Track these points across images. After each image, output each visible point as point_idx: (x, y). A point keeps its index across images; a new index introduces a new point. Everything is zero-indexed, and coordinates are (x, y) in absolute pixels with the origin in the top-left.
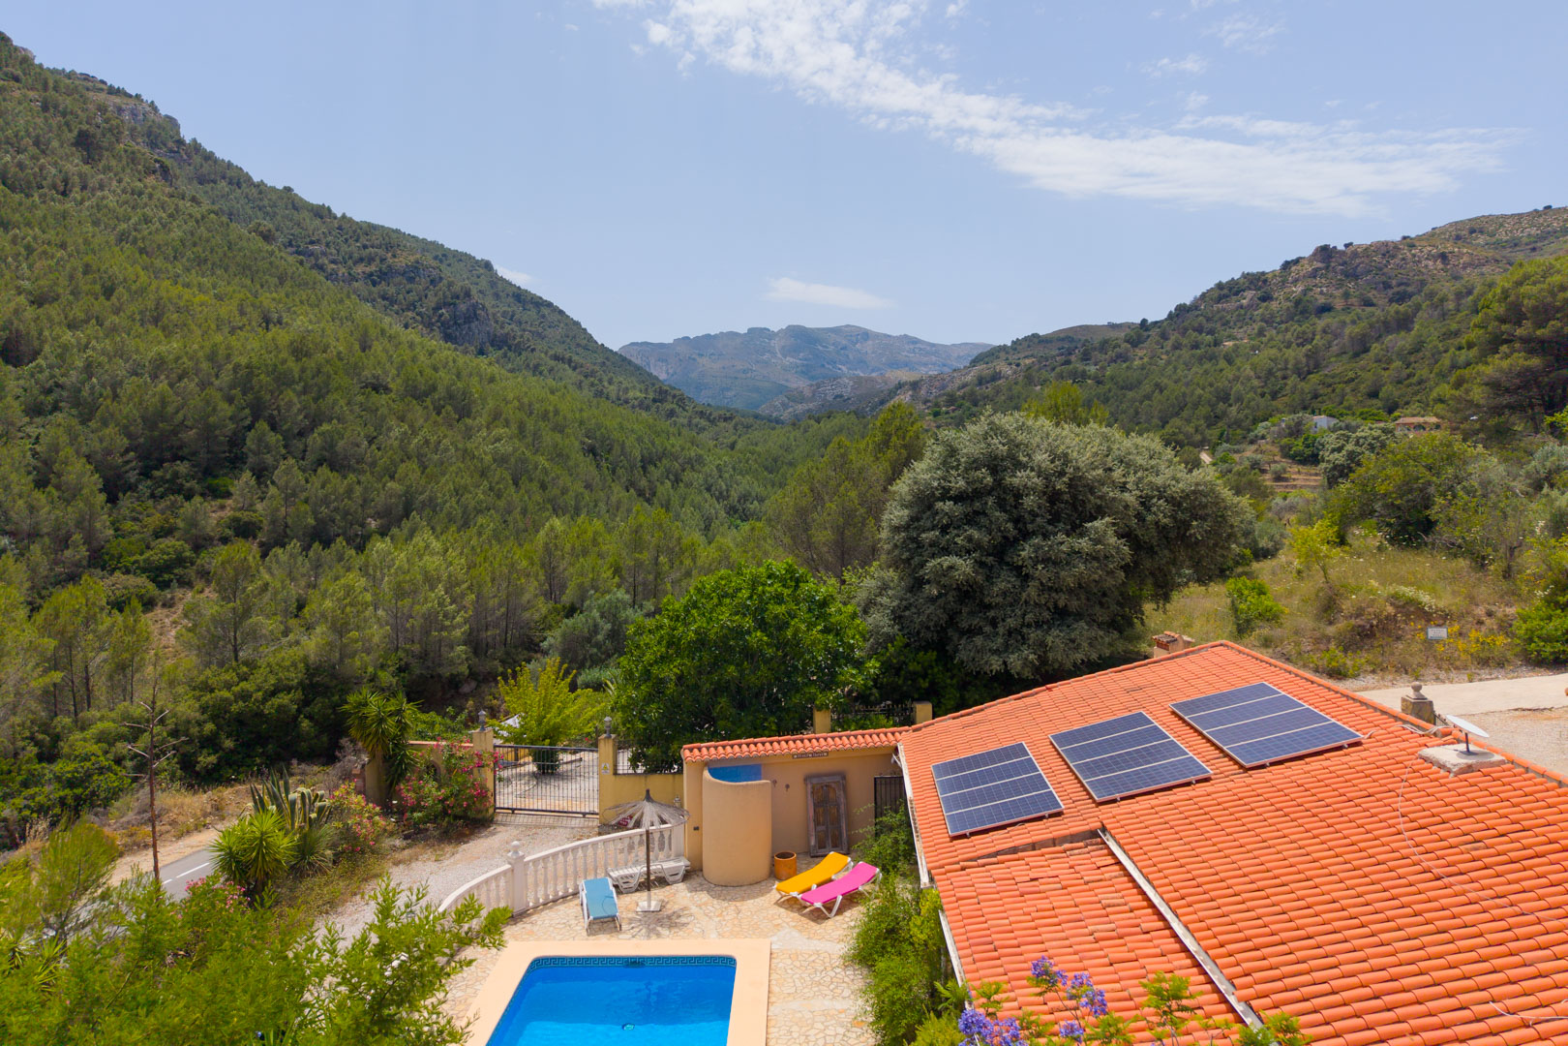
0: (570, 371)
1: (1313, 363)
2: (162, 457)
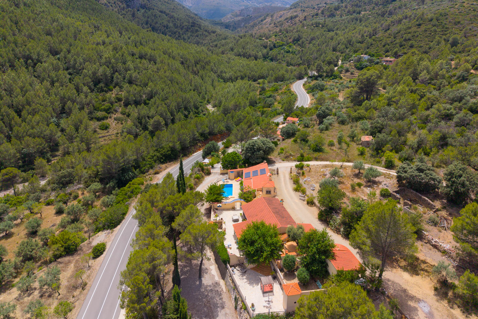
1: (375, 32)
2: (96, 82)
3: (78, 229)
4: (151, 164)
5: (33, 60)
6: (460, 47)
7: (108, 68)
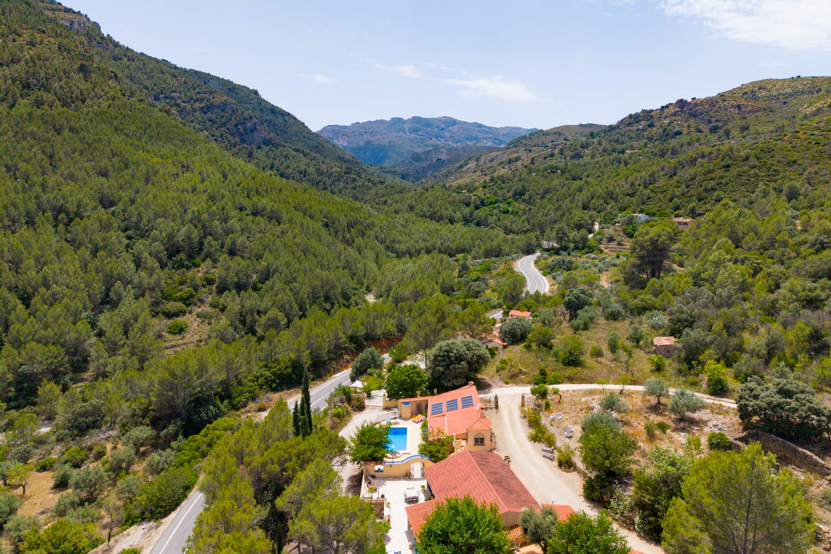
0: (303, 157)
1: (653, 179)
2: (173, 251)
3: (89, 518)
4: (253, 392)
5: (67, 214)
6: (802, 201)
7: (196, 227)
